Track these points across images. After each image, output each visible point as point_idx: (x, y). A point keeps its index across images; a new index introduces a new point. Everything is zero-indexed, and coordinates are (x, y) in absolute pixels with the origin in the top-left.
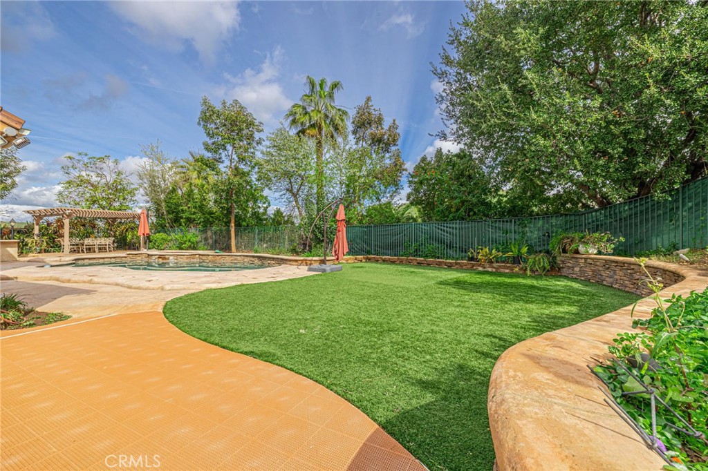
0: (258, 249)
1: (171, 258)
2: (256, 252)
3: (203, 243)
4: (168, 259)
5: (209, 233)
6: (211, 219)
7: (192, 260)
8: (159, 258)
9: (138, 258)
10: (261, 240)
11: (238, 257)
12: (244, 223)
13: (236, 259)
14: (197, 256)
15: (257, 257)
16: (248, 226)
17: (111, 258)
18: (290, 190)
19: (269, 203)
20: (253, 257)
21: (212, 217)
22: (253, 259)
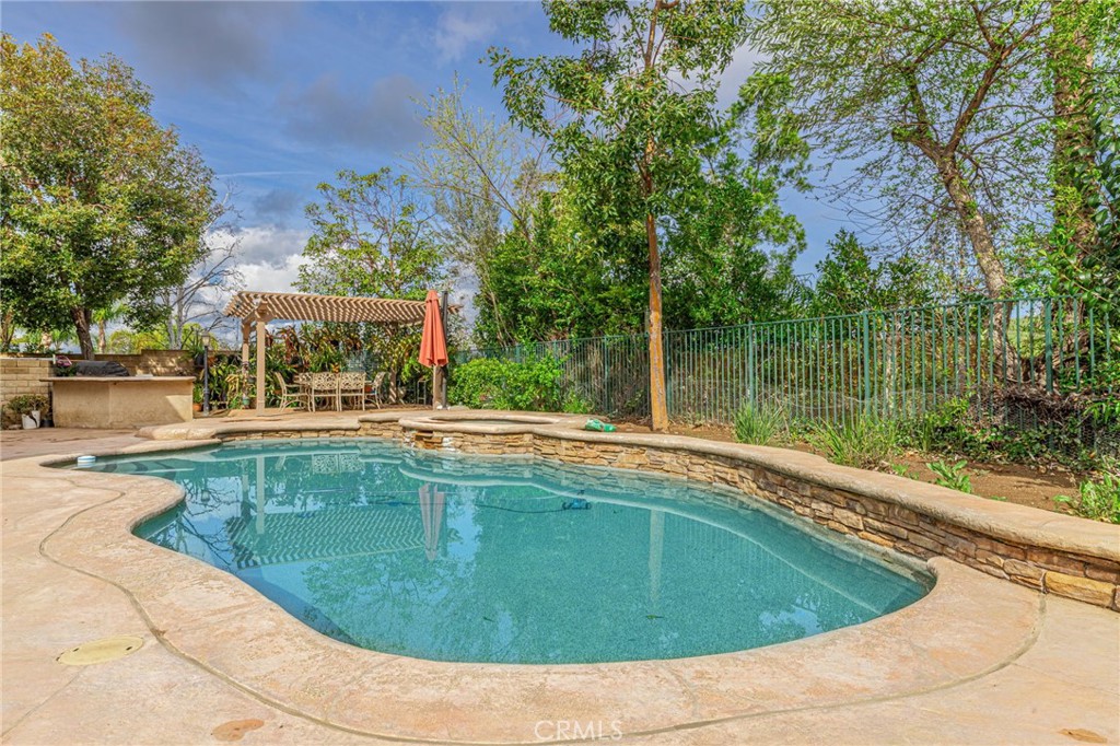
0: (758, 423)
1: (447, 441)
2: (747, 434)
3: (577, 389)
4: (439, 444)
5: (595, 359)
6: (598, 309)
7: (510, 455)
8: (419, 438)
9: (386, 434)
10: (770, 379)
11: (667, 457)
12: (702, 314)
13: (657, 465)
14: (527, 438)
15: (749, 464)
16: (717, 320)
17: (318, 431)
18: (917, 134)
19: (801, 237)
20: (733, 461)
21: (603, 301)
22: (731, 474)
